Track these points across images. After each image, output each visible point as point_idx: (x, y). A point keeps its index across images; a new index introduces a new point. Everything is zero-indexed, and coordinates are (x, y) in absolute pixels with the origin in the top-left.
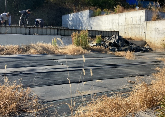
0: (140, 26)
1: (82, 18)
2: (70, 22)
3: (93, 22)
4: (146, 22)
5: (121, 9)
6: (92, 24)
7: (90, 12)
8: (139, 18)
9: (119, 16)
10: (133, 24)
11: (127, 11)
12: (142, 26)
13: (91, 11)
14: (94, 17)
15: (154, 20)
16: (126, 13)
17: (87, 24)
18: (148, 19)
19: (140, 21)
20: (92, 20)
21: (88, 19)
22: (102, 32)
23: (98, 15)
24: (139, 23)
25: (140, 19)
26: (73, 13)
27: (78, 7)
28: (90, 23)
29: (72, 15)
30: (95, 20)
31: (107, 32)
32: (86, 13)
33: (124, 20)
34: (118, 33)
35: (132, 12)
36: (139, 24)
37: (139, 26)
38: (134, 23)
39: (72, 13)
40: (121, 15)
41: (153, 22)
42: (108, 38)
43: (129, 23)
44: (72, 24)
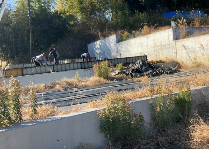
0: (170, 46)
1: (110, 45)
2: (97, 51)
3: (121, 47)
4: (175, 41)
5: (148, 30)
6: (120, 50)
7: (117, 38)
8: (167, 38)
9: (147, 38)
10: (162, 44)
11: (155, 32)
12: (171, 46)
13: (118, 36)
14: (121, 42)
15: (182, 38)
16: (154, 34)
17: (116, 50)
18: (177, 37)
19: (169, 41)
20: (120, 45)
21: (115, 45)
22: (128, 59)
23: (126, 40)
24: (168, 43)
25: (169, 39)
26: (99, 40)
27: (106, 32)
28: (119, 49)
29: (98, 42)
30: (123, 46)
31: (133, 58)
32: (113, 38)
33: (153, 41)
34: (145, 57)
35: (159, 32)
36: (168, 45)
37: (168, 46)
38: (164, 43)
39: (97, 40)
40: (149, 36)
41: (181, 40)
42: (132, 65)
43: (159, 44)
44: (99, 52)
